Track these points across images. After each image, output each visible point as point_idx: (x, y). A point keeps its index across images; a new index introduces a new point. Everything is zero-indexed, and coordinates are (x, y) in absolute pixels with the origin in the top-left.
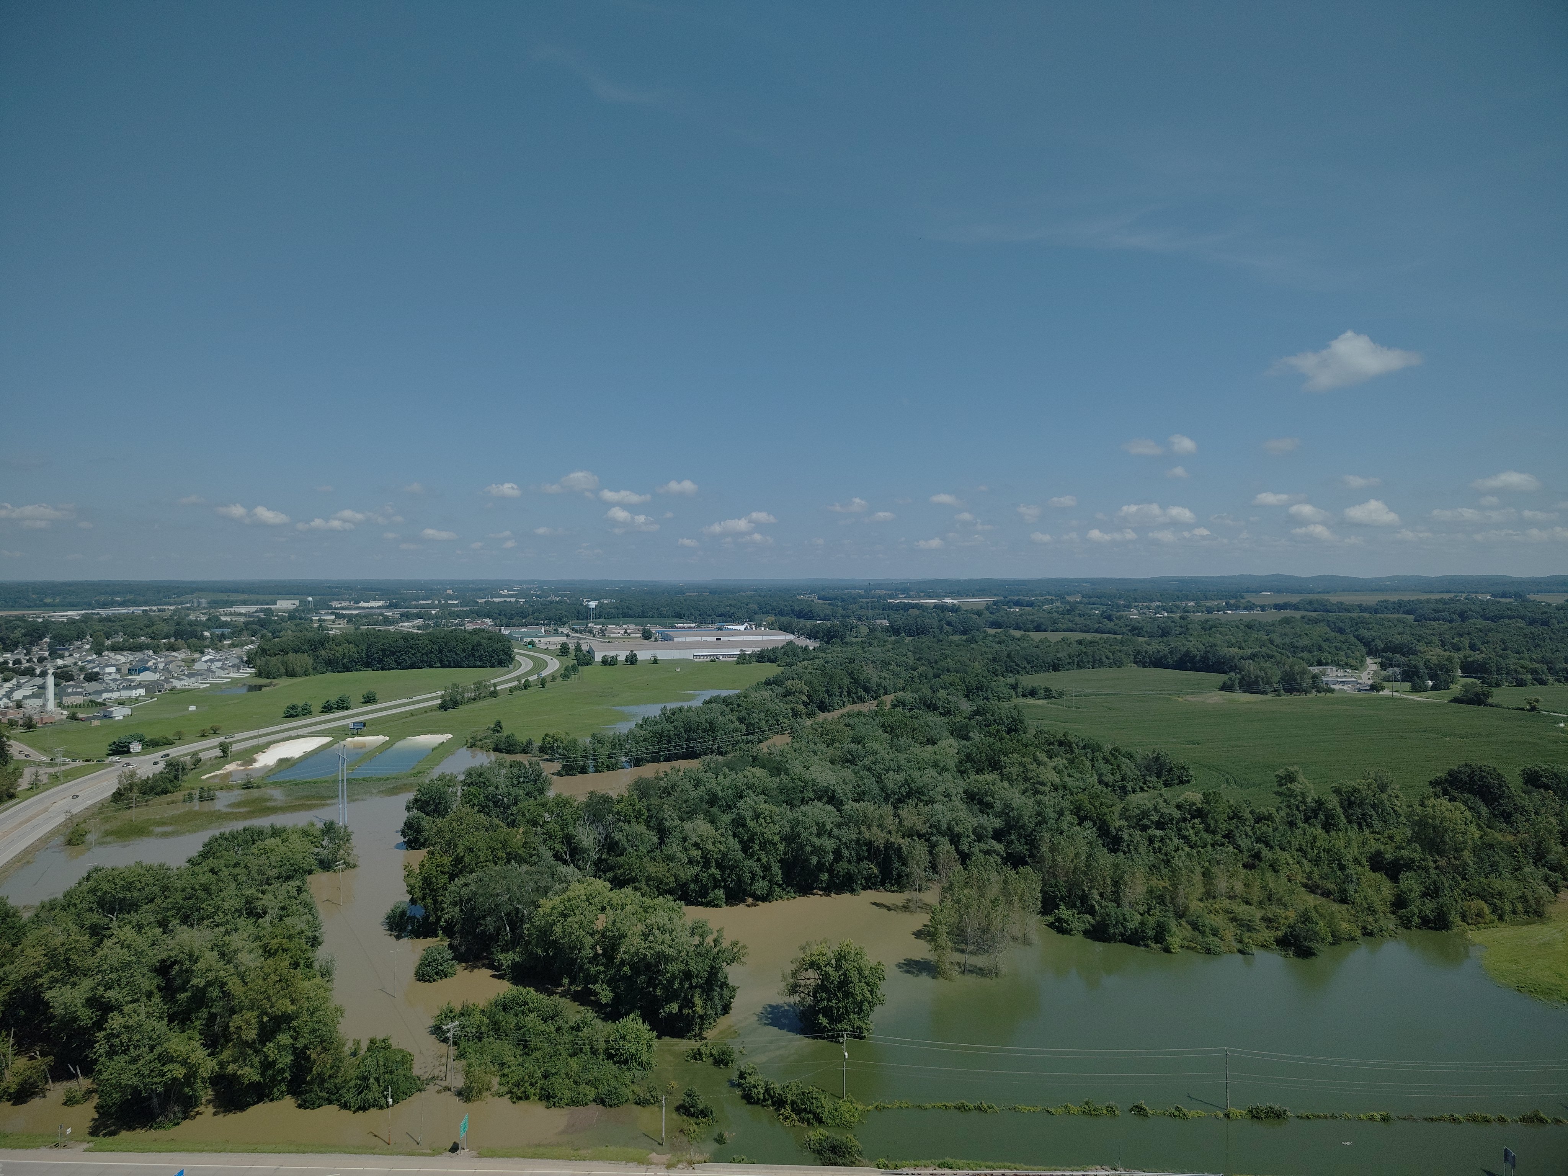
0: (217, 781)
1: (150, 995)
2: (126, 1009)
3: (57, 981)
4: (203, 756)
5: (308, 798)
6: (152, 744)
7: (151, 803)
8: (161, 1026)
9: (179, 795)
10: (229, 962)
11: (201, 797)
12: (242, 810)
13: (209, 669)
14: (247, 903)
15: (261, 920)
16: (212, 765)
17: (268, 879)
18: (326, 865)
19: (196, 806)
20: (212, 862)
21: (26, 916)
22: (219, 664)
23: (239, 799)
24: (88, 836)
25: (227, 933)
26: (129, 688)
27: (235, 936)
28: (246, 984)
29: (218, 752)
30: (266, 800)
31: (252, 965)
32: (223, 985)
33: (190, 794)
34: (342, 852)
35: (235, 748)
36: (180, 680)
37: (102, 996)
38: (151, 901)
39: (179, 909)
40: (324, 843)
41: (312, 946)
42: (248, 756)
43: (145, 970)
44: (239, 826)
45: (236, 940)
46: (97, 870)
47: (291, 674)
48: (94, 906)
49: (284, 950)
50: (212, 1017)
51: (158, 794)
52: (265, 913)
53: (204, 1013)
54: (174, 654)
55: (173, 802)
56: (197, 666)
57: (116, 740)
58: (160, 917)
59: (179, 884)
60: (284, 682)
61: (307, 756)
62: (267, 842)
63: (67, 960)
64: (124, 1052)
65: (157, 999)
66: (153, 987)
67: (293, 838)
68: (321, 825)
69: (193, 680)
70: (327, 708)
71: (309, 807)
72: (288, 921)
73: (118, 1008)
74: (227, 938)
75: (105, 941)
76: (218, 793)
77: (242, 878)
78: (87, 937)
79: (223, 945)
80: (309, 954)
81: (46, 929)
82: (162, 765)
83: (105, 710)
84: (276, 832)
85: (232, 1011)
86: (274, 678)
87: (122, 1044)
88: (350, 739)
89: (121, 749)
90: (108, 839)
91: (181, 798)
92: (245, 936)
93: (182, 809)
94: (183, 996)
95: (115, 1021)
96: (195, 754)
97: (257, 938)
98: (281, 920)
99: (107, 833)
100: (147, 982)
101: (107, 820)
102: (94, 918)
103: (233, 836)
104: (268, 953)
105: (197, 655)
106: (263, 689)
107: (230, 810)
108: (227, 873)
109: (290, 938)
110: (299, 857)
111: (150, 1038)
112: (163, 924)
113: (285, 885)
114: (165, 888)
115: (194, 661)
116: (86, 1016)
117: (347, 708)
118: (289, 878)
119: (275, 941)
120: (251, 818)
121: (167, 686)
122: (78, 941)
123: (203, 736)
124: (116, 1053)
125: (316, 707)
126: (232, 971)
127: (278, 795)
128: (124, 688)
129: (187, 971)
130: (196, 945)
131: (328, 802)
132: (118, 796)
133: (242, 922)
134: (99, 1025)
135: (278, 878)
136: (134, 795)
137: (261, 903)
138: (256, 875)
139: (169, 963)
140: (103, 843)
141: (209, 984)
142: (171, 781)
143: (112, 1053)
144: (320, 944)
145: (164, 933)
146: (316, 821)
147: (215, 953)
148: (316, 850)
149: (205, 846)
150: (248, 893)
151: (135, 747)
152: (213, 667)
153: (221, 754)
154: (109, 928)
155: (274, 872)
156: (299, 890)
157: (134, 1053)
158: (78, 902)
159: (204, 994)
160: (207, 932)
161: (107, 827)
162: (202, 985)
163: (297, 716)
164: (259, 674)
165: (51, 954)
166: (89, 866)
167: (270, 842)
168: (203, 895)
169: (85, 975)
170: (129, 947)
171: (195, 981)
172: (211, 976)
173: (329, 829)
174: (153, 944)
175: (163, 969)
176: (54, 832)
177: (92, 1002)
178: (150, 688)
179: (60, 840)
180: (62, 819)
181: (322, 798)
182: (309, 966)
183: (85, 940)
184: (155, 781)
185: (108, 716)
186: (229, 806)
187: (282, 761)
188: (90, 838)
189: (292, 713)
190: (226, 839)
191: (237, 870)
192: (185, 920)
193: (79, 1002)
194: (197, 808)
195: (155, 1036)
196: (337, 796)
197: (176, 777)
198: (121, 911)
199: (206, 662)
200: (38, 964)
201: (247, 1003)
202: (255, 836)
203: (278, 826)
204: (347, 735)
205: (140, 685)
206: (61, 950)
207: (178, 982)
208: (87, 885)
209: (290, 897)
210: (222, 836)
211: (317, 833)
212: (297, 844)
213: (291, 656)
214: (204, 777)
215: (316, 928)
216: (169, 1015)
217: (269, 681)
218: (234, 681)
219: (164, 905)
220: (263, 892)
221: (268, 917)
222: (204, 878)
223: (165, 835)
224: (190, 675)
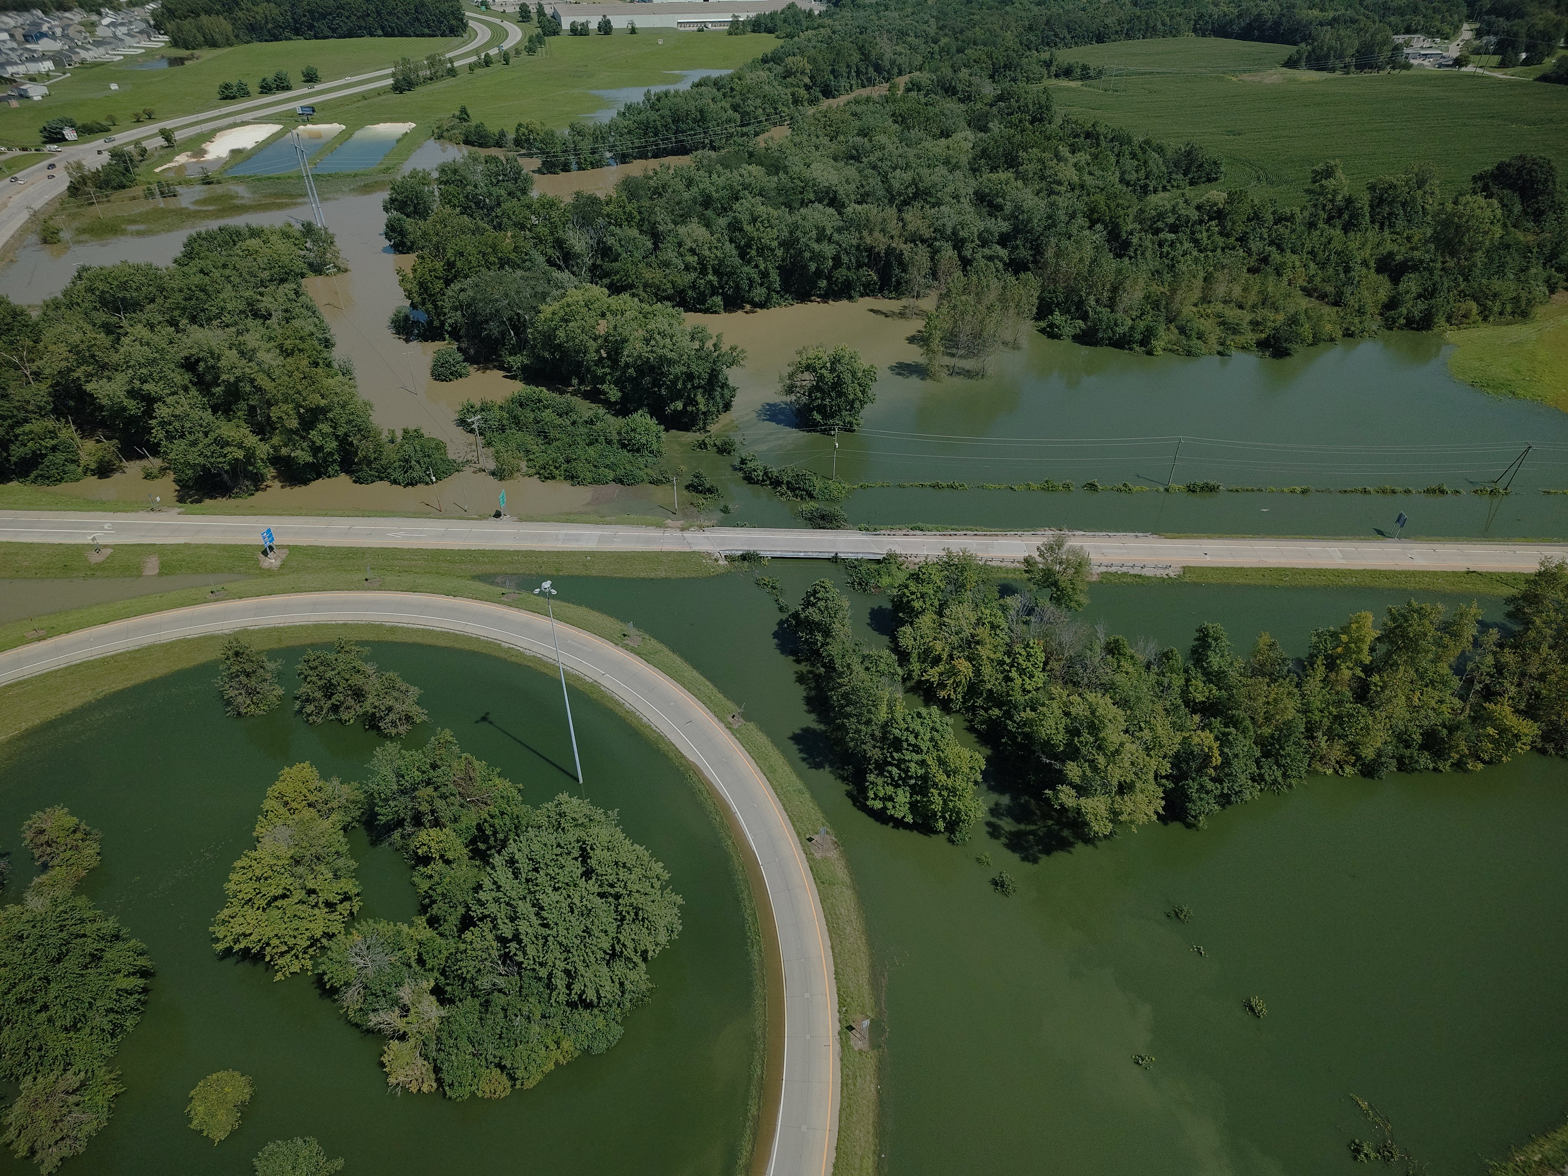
0: (172, 174)
1: (186, 389)
2: (169, 400)
3: (92, 375)
4: (149, 144)
5: (276, 195)
6: (87, 131)
7: (112, 198)
8: (208, 416)
9: (138, 191)
10: (250, 361)
11: (162, 193)
12: (211, 208)
13: (115, 36)
14: (249, 304)
15: (268, 322)
16: (161, 157)
17: (262, 281)
18: (317, 269)
19: (160, 202)
20: (198, 263)
21: (35, 315)
22: (124, 29)
23: (203, 196)
24: (61, 234)
25: (239, 333)
26: (32, 59)
27: (247, 337)
28: (274, 380)
29: (160, 141)
30: (232, 198)
31: (274, 363)
32: (252, 381)
33: (149, 189)
34: (329, 255)
35: (178, 136)
36: (87, 50)
37: (141, 389)
38: (153, 301)
39: (184, 309)
40: (308, 245)
41: (326, 347)
42: (196, 145)
43: (173, 366)
44: (214, 225)
45: (252, 339)
46: (85, 269)
47: (213, 44)
48: (98, 305)
49: (300, 350)
50: (252, 409)
51: (115, 188)
52: (270, 315)
53: (243, 405)
54: (67, 15)
55: (134, 198)
56: (101, 32)
57: (45, 125)
58: (167, 317)
59: (174, 284)
60: (206, 54)
61: (261, 147)
62: (248, 242)
63: (93, 356)
64: (182, 437)
65: (194, 392)
66: (186, 382)
67: (274, 238)
68: (299, 226)
69: (101, 50)
70: (266, 89)
71: (280, 207)
72: (296, 323)
73: (160, 399)
74: (240, 338)
75: (123, 339)
76: (178, 188)
77: (236, 280)
78: (103, 335)
79: (240, 344)
80: (326, 355)
81: (61, 328)
82: (106, 157)
83: (17, 88)
84: (255, 233)
85: (269, 404)
86: (194, 49)
87: (177, 430)
88: (301, 127)
89: (54, 137)
90: (84, 237)
91: (141, 194)
92: (258, 336)
93: (146, 206)
94: (218, 390)
95: (162, 411)
96: (137, 143)
97: (270, 339)
98: (287, 322)
99: (82, 231)
100: (179, 377)
101: (73, 216)
102: (102, 316)
103: (210, 237)
104: (287, 353)
105: (94, 18)
106: (186, 63)
107: (196, 208)
108: (219, 275)
109: (301, 338)
110: (286, 260)
111: (201, 426)
112: (173, 323)
113: (281, 287)
114: (161, 289)
115: (93, 24)
116: (133, 406)
117: (288, 88)
118: (282, 281)
119: (288, 342)
120: (222, 217)
121: (75, 58)
122: (95, 339)
123: (138, 121)
124: (174, 438)
125: (253, 87)
126: (257, 368)
127: (242, 191)
128: (28, 60)
129: (213, 367)
130: (213, 344)
131: (299, 200)
132: (74, 190)
133: (250, 322)
134: (149, 413)
135: (271, 280)
136: (91, 189)
137: (263, 305)
138: (248, 277)
139: (193, 360)
140: (80, 242)
141: (238, 380)
142: (124, 175)
143: (170, 437)
144: (333, 345)
145: (178, 332)
146: (293, 222)
147: (234, 352)
148: (302, 253)
149: (185, 246)
150: (247, 294)
151: (70, 134)
152: (119, 33)
153: (165, 144)
154: (121, 327)
155: (266, 275)
156: (297, 293)
157: (192, 438)
158: (79, 301)
159: (237, 389)
160: (219, 332)
161: (76, 224)
162: (232, 380)
163: (234, 98)
164: (175, 43)
165: (74, 349)
166: (76, 265)
167: (253, 243)
168: (202, 295)
169: (117, 370)
170: (148, 344)
171: (224, 377)
172: (238, 373)
173: (309, 230)
174: (171, 343)
175: (189, 365)
176: (23, 230)
177: (132, 393)
178: (58, 59)
179: (33, 238)
180: (25, 216)
181: (291, 196)
182: (329, 365)
183: (102, 338)
184: (107, 175)
185: (23, 96)
186: (196, 203)
187: (235, 153)
188: (65, 235)
189: (228, 94)
190: (204, 239)
191: (227, 272)
192: (193, 320)
193: (122, 394)
194: (162, 205)
195: (204, 424)
196: (306, 195)
197: (127, 170)
198: (126, 310)
199: (108, 26)
200: (67, 359)
201: (280, 397)
202: (233, 237)
203: (254, 226)
204: (297, 123)
205: (44, 57)
206: (82, 346)
207: (208, 378)
208: (81, 285)
209: (289, 300)
210: (199, 235)
211: (298, 235)
212: (282, 247)
213: (204, 19)
214: (157, 170)
215: (324, 331)
216: (211, 406)
217: (189, 52)
218: (150, 52)
219: (167, 305)
220: (261, 294)
221: (274, 319)
222: (197, 279)
223: (140, 233)
224: (98, 44)
